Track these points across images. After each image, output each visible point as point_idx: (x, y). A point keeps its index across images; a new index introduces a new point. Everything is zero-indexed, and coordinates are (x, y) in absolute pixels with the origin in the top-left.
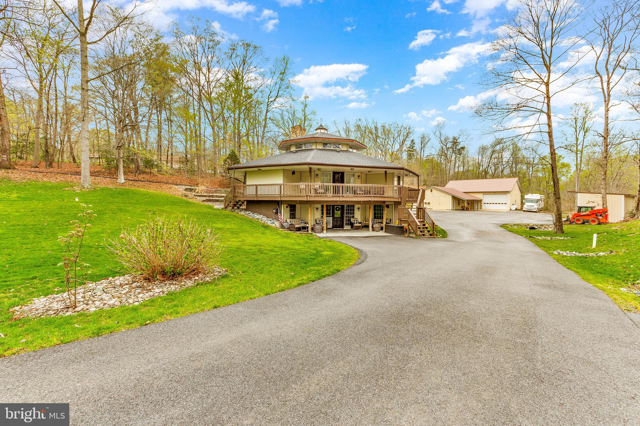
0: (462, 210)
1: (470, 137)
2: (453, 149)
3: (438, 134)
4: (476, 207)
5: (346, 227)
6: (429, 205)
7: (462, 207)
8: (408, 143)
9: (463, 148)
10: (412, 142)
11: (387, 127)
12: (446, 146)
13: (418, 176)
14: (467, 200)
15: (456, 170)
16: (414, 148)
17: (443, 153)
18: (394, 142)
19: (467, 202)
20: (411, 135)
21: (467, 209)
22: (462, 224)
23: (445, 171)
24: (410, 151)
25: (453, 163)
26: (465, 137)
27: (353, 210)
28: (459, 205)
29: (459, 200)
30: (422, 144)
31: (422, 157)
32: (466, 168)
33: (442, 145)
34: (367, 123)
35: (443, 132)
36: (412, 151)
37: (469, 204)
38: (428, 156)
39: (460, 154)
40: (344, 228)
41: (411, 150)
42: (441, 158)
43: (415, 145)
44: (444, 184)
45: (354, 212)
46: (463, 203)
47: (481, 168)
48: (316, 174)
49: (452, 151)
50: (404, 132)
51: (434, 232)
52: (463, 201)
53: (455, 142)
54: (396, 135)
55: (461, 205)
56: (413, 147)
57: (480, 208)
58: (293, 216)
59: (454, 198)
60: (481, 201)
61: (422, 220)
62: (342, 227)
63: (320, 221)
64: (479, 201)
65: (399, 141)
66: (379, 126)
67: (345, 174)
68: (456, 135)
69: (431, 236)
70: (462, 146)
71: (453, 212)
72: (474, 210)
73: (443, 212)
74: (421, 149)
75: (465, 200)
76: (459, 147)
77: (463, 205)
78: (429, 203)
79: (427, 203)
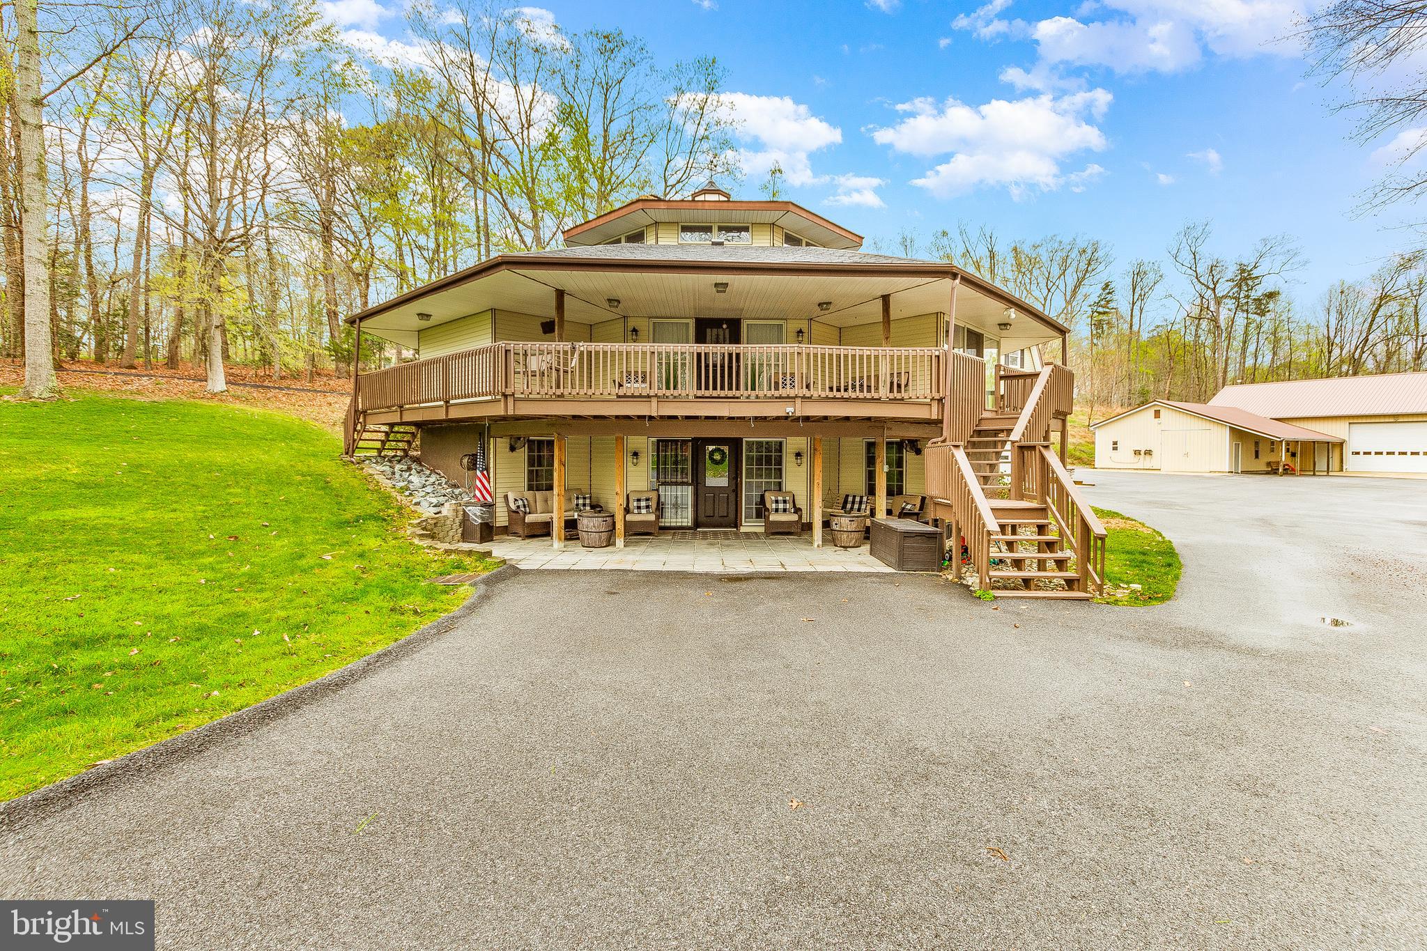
0: (1267, 473)
1: (1296, 259)
2: (1237, 299)
3: (1186, 256)
4: (1321, 465)
5: (749, 526)
6: (1148, 457)
7: (1269, 464)
8: (1092, 290)
9: (1271, 295)
10: (1104, 289)
11: (1026, 249)
12: (1214, 290)
13: (1062, 332)
14: (1288, 443)
15: (1249, 362)
16: (1111, 305)
17: (1204, 314)
18: (1049, 291)
19: (1288, 450)
20: (1101, 267)
21: (1289, 471)
22: (1266, 524)
23: (1210, 364)
24: (1100, 313)
25: (1237, 344)
26: (1280, 259)
27: (779, 462)
28: (1257, 457)
29: (1257, 444)
30: (1134, 290)
31: (1135, 328)
32: (1281, 354)
33: (1199, 286)
34: (966, 239)
35: (1203, 250)
36: (1104, 313)
37: (1294, 455)
38: (1158, 327)
39: (1262, 314)
40: (743, 529)
41: (1101, 310)
42: (1198, 326)
43: (1115, 298)
44: (1203, 396)
45: (780, 470)
46: (1272, 450)
47: (1336, 352)
48: (630, 328)
49: (1233, 307)
50: (1077, 263)
51: (1086, 573)
52: (1273, 444)
53: (1245, 278)
54: (1056, 271)
55: (1266, 457)
56: (1108, 302)
57: (1337, 469)
58: (539, 480)
59: (1239, 435)
60: (1341, 445)
61: (1034, 505)
62: (736, 524)
63: (639, 500)
64: (1334, 445)
65: (1062, 286)
66: (1003, 249)
67: (744, 324)
68: (1249, 260)
69: (1071, 588)
70: (1269, 290)
71: (1235, 478)
72: (1314, 475)
73: (1197, 478)
74: (1133, 304)
75: (1282, 441)
76: (1258, 293)
77: (1272, 459)
78: (1148, 453)
79: (1142, 453)
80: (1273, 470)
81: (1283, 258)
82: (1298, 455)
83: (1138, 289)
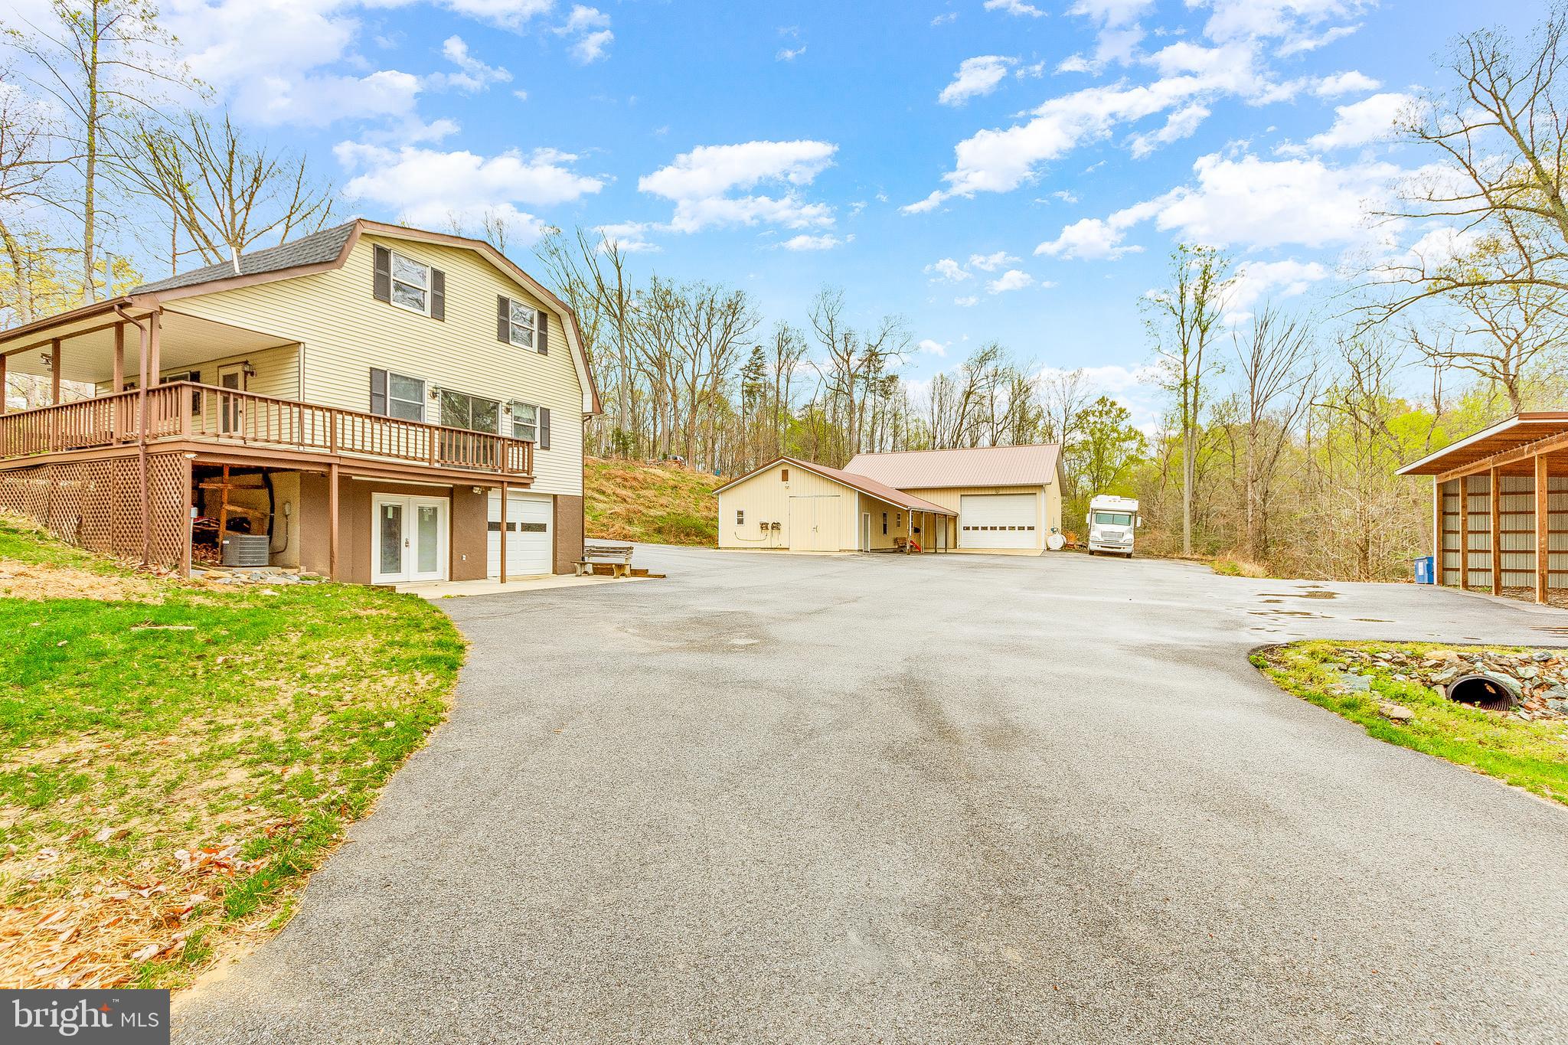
0: (895, 551)
2: (867, 378)
3: (824, 323)
4: (940, 542)
6: (775, 532)
7: (896, 540)
9: (892, 379)
10: (754, 353)
14: (914, 515)
16: (760, 371)
17: (840, 391)
21: (916, 550)
24: (751, 378)
26: (900, 340)
28: (885, 532)
29: (885, 514)
30: (780, 354)
33: (835, 357)
35: (838, 318)
36: (755, 378)
37: (919, 527)
39: (886, 397)
43: (763, 363)
46: (900, 523)
49: (864, 387)
52: (900, 513)
53: (873, 356)
55: (894, 531)
56: (758, 367)
57: (952, 545)
59: (867, 503)
60: (955, 518)
64: (950, 519)
70: (891, 374)
71: (864, 558)
72: (936, 552)
73: (825, 558)
74: (780, 369)
75: (908, 511)
76: (882, 376)
77: (899, 535)
78: (776, 526)
79: (770, 527)
80: (900, 548)
81: (900, 341)
82: (923, 529)
83: (784, 353)
